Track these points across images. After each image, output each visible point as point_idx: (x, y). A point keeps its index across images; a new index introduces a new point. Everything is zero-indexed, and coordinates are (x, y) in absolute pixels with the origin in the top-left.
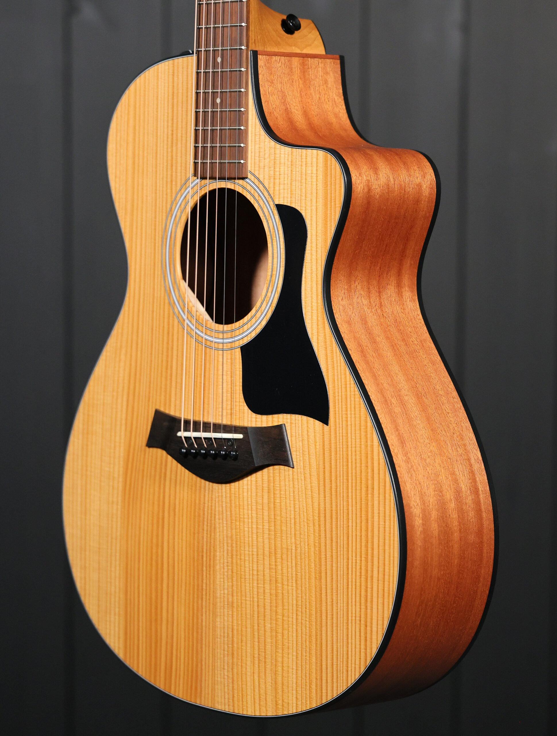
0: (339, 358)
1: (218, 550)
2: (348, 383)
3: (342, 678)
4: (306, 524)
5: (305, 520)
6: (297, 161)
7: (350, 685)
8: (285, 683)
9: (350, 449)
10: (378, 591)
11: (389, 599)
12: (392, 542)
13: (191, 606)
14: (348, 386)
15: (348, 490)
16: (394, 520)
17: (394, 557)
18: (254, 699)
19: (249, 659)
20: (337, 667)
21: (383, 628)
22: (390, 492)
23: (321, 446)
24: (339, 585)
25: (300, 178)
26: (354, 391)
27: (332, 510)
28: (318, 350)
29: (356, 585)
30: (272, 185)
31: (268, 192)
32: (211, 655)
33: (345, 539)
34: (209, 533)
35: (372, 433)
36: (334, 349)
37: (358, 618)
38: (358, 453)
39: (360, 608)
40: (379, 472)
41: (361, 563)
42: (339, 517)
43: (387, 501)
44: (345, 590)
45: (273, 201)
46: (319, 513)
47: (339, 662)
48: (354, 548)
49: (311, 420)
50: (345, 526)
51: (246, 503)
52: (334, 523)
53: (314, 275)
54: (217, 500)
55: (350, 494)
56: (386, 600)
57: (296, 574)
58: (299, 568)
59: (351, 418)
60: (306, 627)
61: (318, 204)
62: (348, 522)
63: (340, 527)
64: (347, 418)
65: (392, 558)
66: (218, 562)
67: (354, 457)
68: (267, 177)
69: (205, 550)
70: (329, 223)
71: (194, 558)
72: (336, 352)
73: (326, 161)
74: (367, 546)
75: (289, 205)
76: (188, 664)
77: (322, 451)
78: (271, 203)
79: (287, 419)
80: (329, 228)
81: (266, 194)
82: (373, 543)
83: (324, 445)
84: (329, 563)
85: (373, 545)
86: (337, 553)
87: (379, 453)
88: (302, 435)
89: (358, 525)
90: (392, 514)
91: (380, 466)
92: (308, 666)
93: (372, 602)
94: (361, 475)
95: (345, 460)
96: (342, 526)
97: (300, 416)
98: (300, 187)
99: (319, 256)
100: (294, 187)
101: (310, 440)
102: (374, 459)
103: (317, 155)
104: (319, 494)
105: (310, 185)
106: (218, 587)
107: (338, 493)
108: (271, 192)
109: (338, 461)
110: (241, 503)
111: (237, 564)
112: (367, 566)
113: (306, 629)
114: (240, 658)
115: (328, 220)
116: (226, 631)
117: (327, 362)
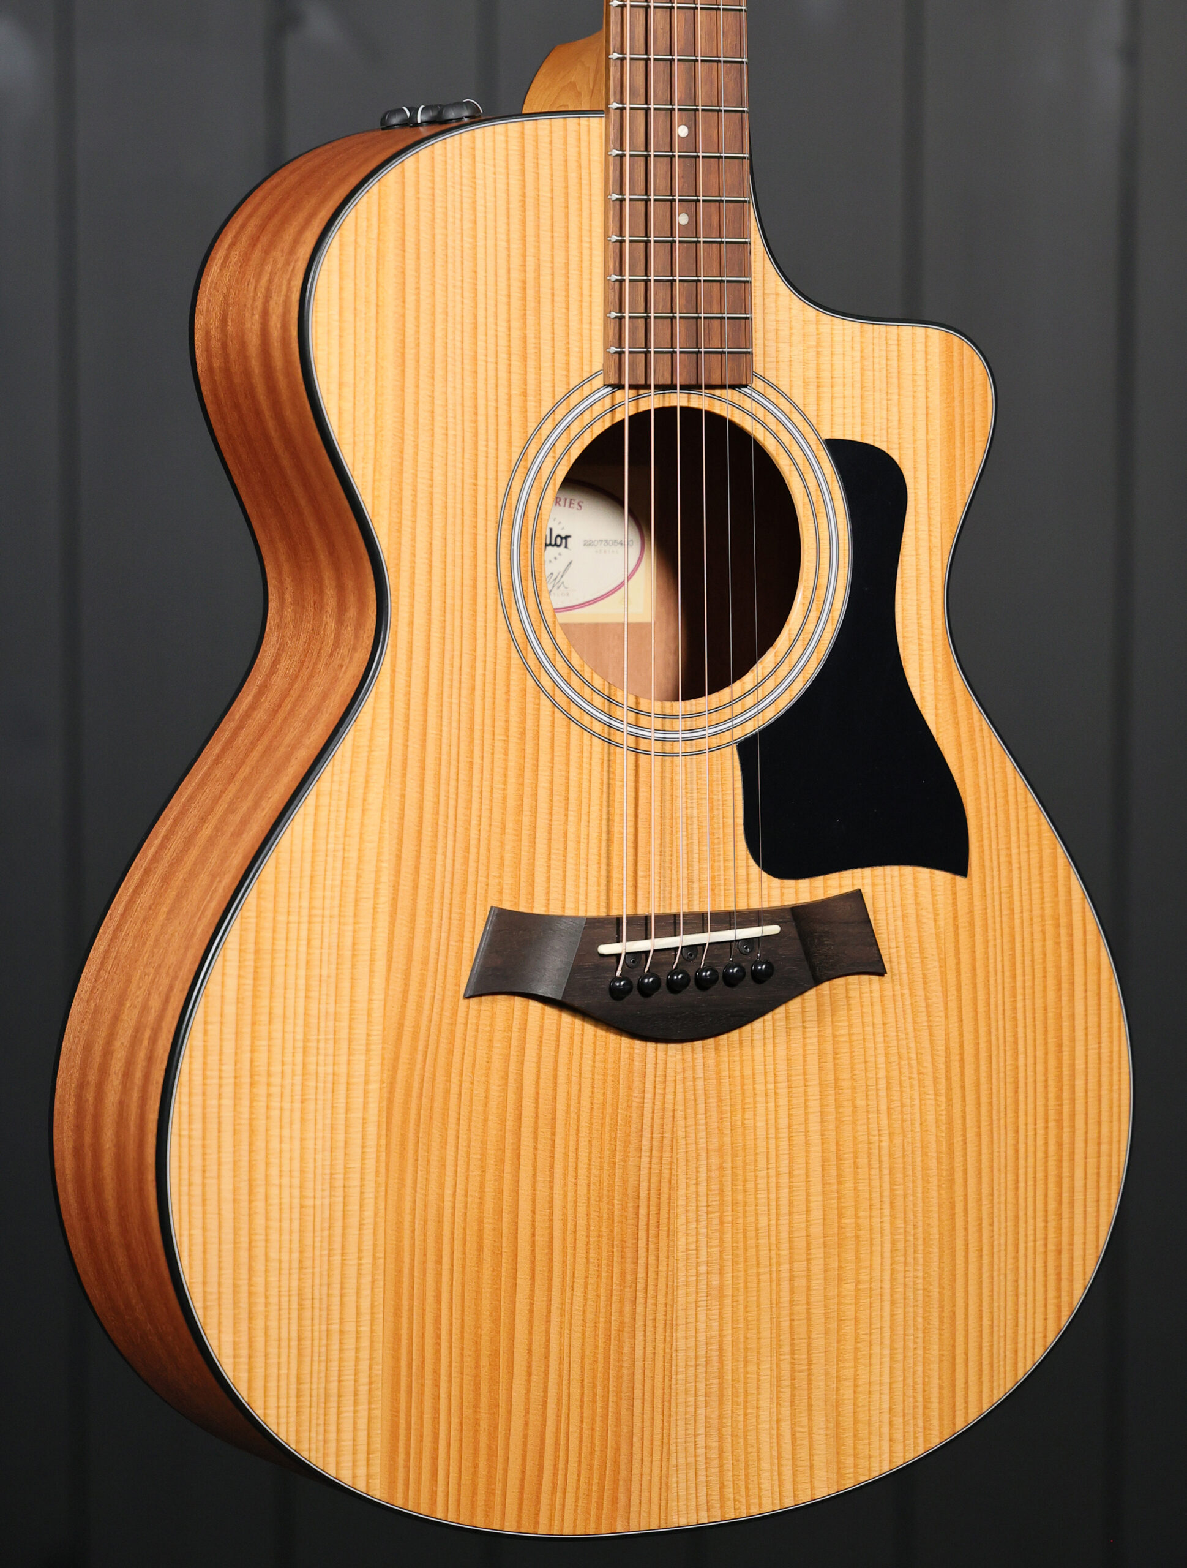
0: (987, 740)
1: (682, 1185)
2: (1011, 787)
3: (1002, 1369)
4: (915, 1082)
5: (915, 1075)
6: (877, 348)
7: (1021, 1376)
8: (863, 1417)
9: (1017, 916)
10: (1086, 1178)
11: (1109, 1188)
12: (1115, 1078)
13: (601, 1325)
14: (1011, 792)
15: (1015, 997)
16: (1120, 1036)
17: (1120, 1106)
18: (780, 1474)
19: (765, 1395)
20: (991, 1351)
21: (1097, 1247)
22: (1111, 984)
23: (951, 920)
24: (996, 1187)
25: (884, 385)
26: (1026, 802)
27: (978, 1044)
28: (937, 729)
29: (1035, 1177)
30: (812, 400)
31: (803, 415)
32: (658, 1417)
33: (1010, 1093)
34: (655, 1153)
35: (1069, 877)
36: (977, 724)
37: (1040, 1243)
38: (1036, 920)
39: (1046, 1221)
40: (1085, 949)
41: (1046, 1134)
42: (994, 1053)
43: (1104, 1002)
44: (1011, 1194)
45: (816, 432)
46: (948, 1057)
47: (995, 1338)
48: (1031, 1106)
49: (924, 873)
50: (1008, 1068)
51: (759, 1069)
52: (983, 1067)
53: (925, 580)
54: (680, 1077)
55: (1020, 1005)
56: (1104, 1192)
57: (892, 1190)
58: (899, 1176)
59: (1019, 854)
60: (915, 1290)
61: (931, 436)
62: (1016, 1059)
63: (998, 1073)
64: (1010, 856)
65: (1115, 1109)
66: (681, 1210)
67: (1027, 931)
68: (798, 383)
69: (643, 1194)
70: (958, 474)
71: (611, 1217)
72: (981, 730)
73: (948, 351)
74: (1059, 1098)
75: (858, 439)
76: (592, 1452)
77: (952, 929)
78: (812, 438)
79: (863, 878)
80: (958, 483)
81: (797, 418)
82: (1073, 1087)
83: (955, 918)
84: (971, 1148)
85: (1073, 1092)
86: (991, 1124)
87: (1084, 912)
88: (903, 906)
89: (1040, 1061)
90: (1116, 1024)
91: (1088, 937)
92: (920, 1368)
93: (1072, 1202)
94: (1044, 962)
95: (1006, 939)
96: (1002, 1069)
97: (896, 868)
98: (885, 402)
99: (936, 541)
100: (869, 405)
101: (924, 913)
102: (1075, 927)
103: (927, 337)
104: (947, 1017)
105: (911, 399)
106: (681, 1265)
107: (992, 1007)
108: (811, 414)
109: (991, 944)
110: (748, 1072)
111: (734, 1204)
112: (1059, 1136)
113: (915, 1294)
114: (741, 1399)
115: (958, 468)
116: (702, 1353)
117: (960, 751)
